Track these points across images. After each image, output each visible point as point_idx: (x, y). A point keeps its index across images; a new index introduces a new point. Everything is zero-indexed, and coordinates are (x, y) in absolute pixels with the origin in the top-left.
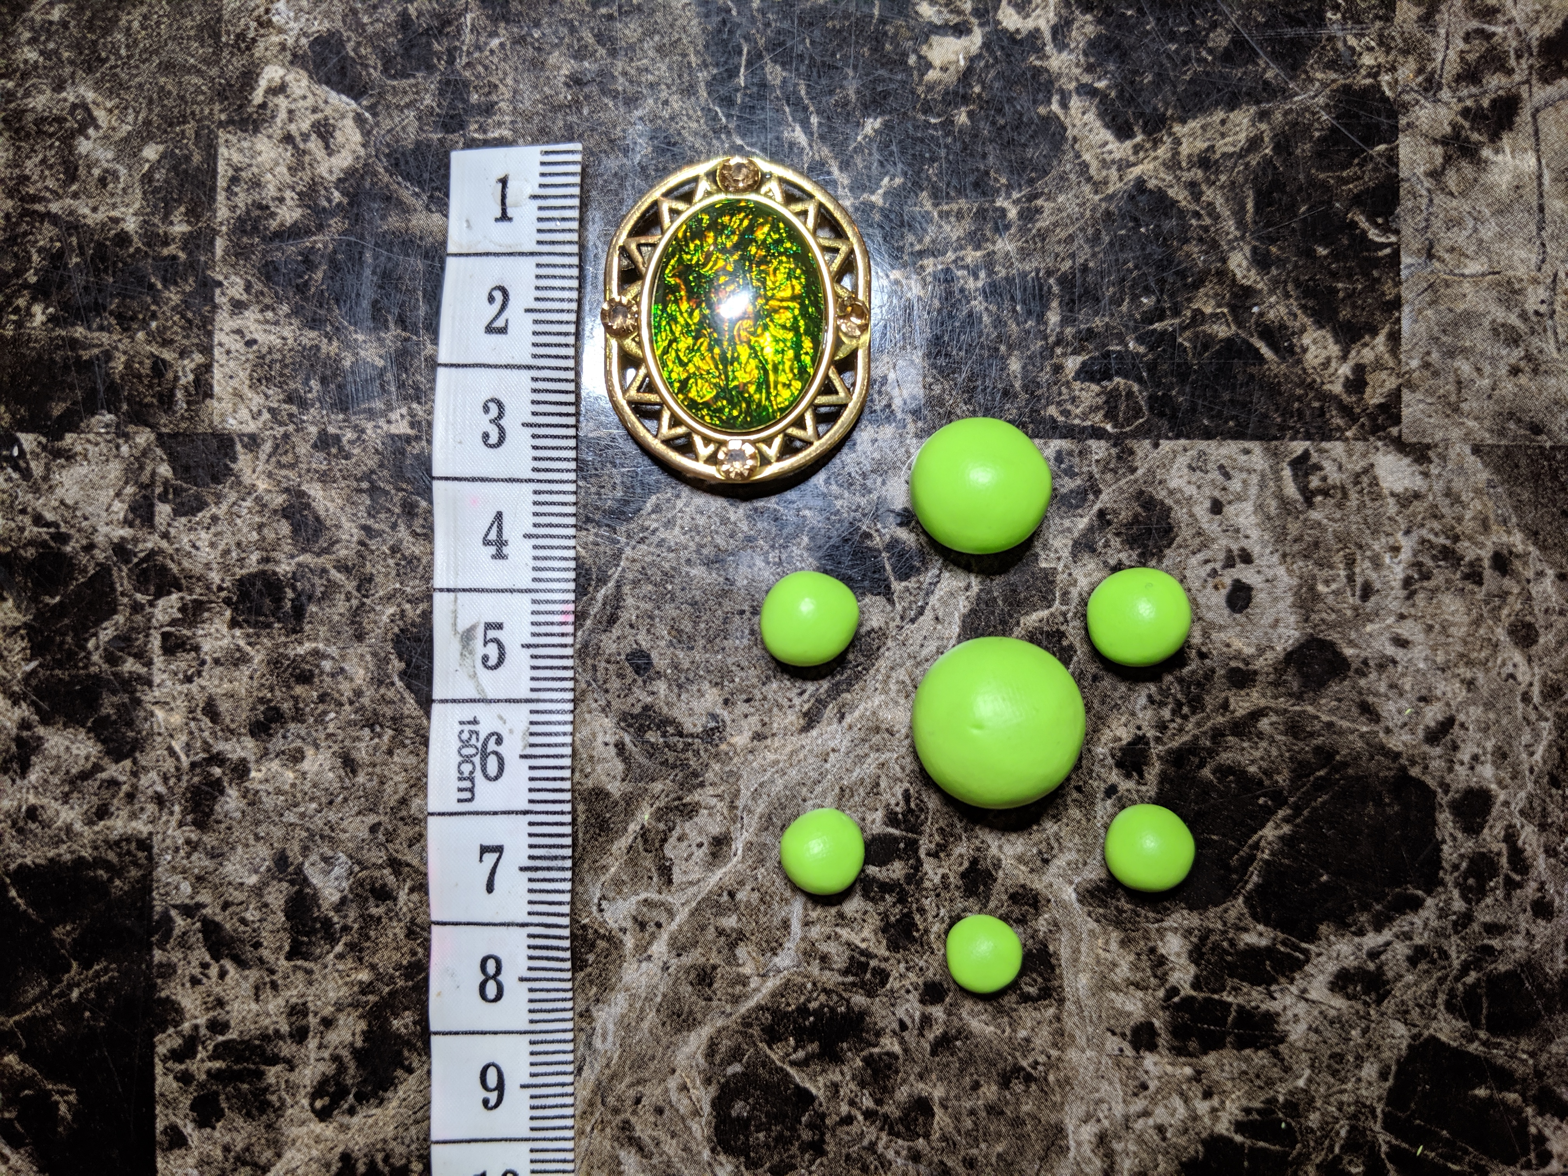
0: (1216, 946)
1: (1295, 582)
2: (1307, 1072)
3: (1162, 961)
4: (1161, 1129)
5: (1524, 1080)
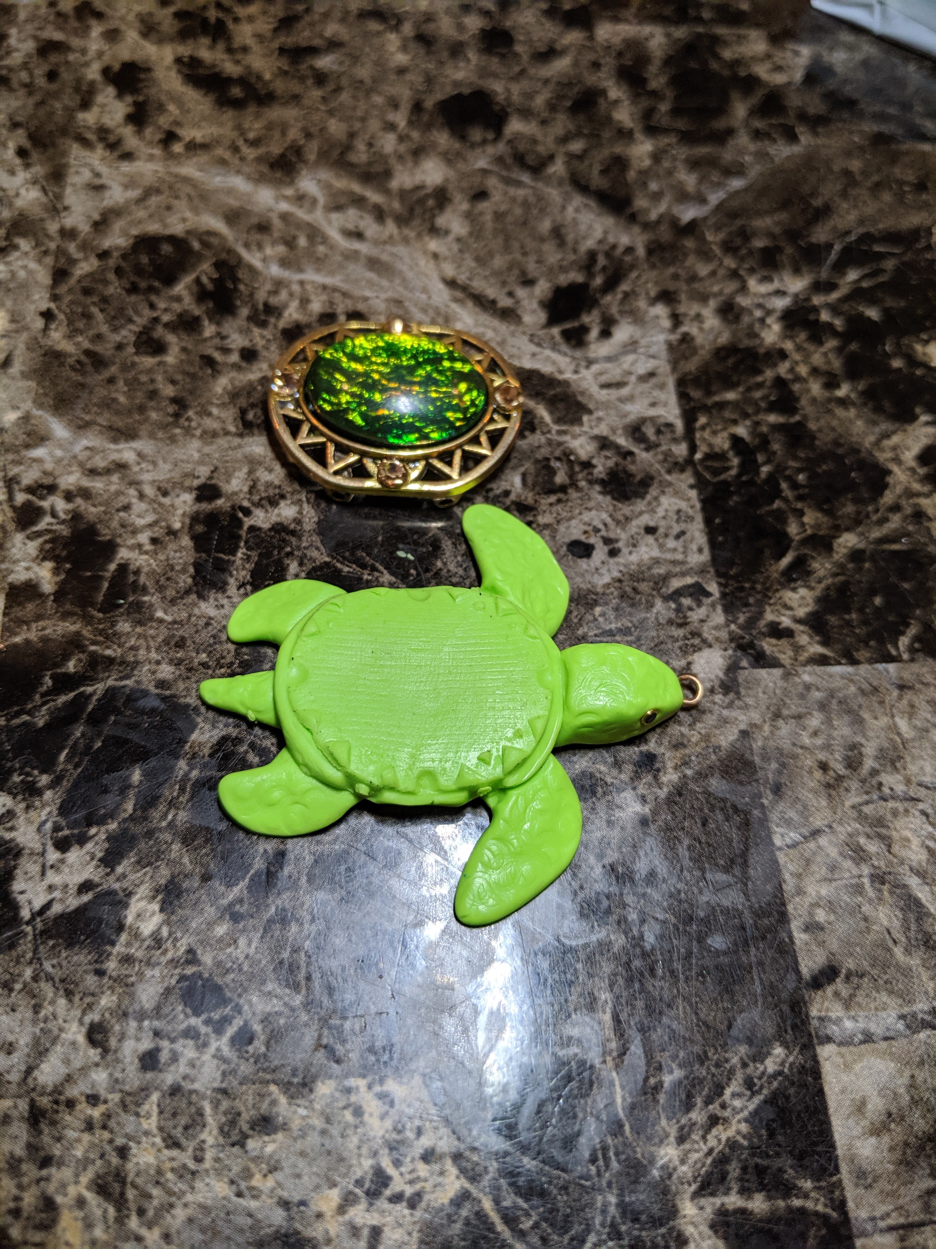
0: (286, 542)
1: (599, 590)
2: (169, 618)
3: (273, 503)
5: (146, 819)
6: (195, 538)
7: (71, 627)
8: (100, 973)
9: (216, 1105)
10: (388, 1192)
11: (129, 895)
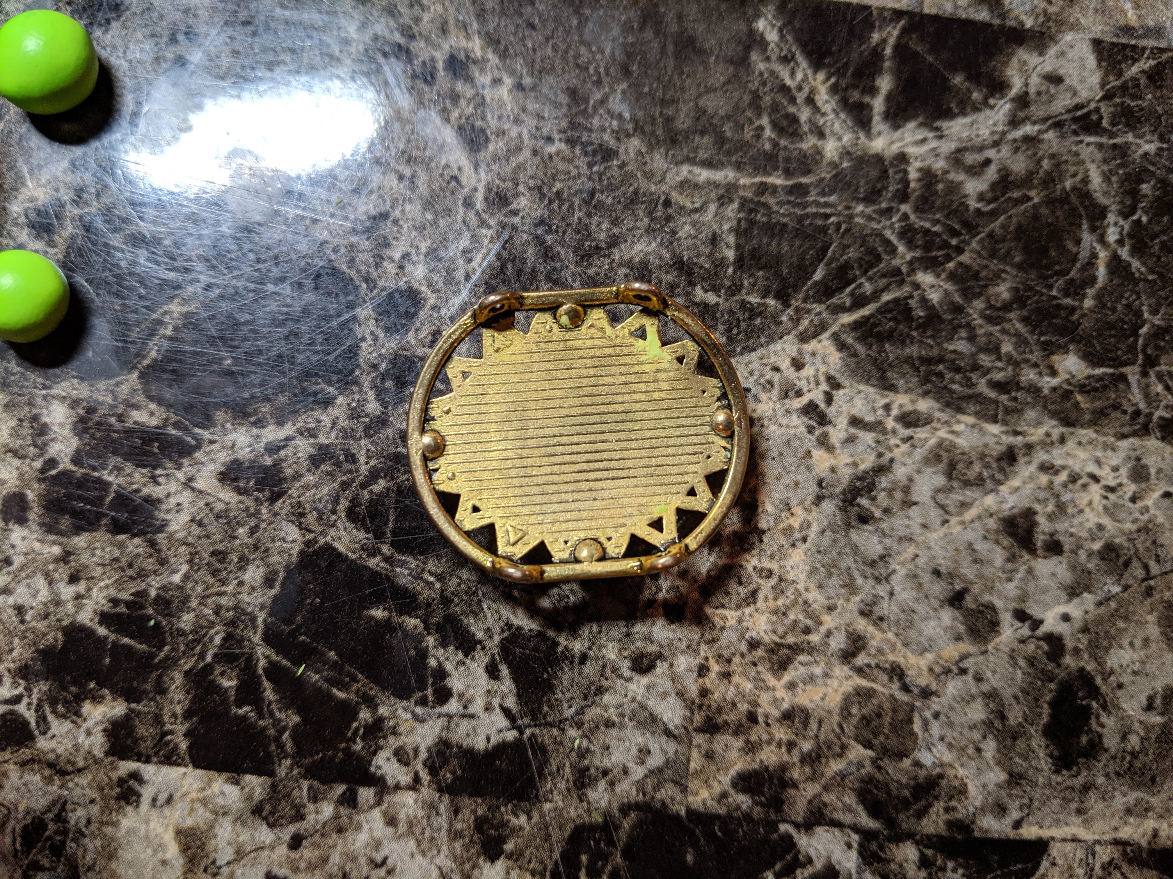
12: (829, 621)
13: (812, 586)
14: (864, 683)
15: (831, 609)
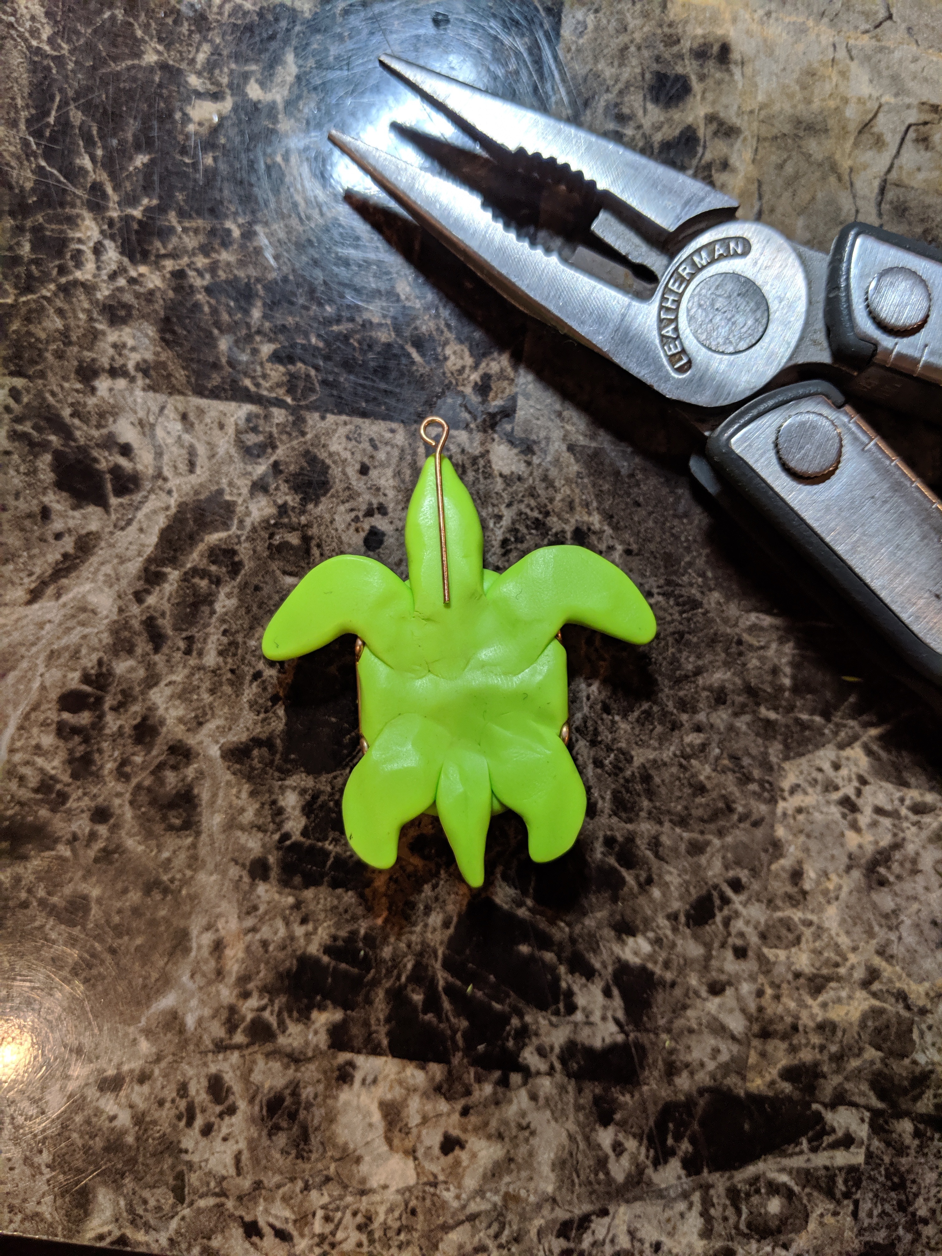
0: (324, 805)
2: (385, 914)
3: (280, 811)
4: (265, 944)
5: (560, 943)
6: (307, 885)
7: (380, 996)
8: (673, 984)
9: (777, 908)
10: (853, 797)
11: (619, 960)
12: (853, 958)
13: (842, 933)
14: (877, 1003)
15: (855, 949)
